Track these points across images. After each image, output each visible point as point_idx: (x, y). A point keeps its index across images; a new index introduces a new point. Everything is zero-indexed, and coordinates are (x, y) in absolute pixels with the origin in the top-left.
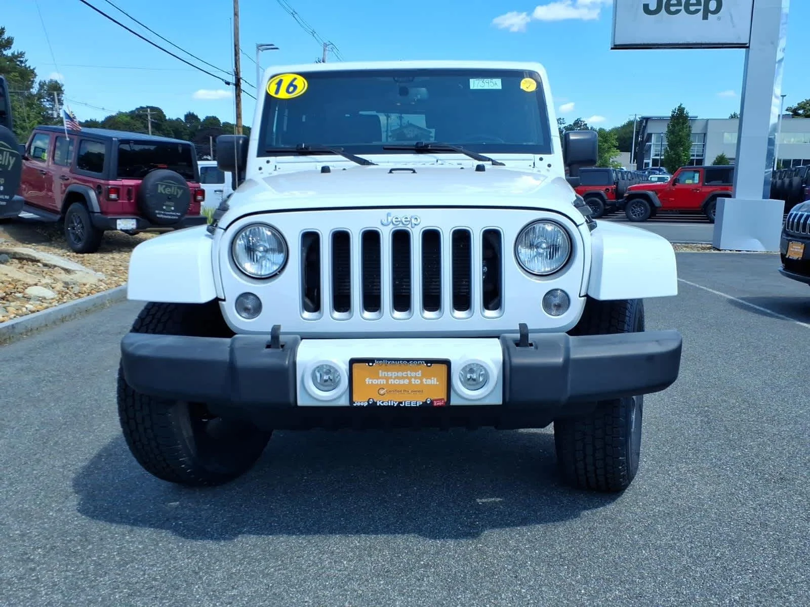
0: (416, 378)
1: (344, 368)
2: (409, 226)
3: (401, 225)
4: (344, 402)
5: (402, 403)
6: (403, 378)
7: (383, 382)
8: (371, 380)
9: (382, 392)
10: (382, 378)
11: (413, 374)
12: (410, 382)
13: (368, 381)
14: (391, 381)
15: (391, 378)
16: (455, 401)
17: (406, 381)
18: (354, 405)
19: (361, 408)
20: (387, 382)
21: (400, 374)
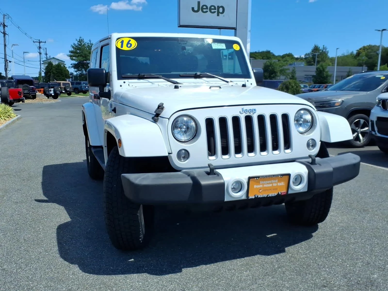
0: (275, 183)
1: (245, 182)
2: (252, 113)
3: (248, 113)
4: (244, 197)
5: (268, 195)
6: (270, 183)
7: (261, 186)
8: (256, 186)
9: (260, 191)
10: (261, 184)
11: (274, 181)
12: (273, 185)
13: (255, 186)
14: (265, 186)
15: (265, 184)
16: (290, 192)
17: (271, 185)
18: (249, 198)
19: (252, 199)
20: (263, 186)
21: (269, 182)
